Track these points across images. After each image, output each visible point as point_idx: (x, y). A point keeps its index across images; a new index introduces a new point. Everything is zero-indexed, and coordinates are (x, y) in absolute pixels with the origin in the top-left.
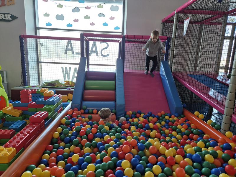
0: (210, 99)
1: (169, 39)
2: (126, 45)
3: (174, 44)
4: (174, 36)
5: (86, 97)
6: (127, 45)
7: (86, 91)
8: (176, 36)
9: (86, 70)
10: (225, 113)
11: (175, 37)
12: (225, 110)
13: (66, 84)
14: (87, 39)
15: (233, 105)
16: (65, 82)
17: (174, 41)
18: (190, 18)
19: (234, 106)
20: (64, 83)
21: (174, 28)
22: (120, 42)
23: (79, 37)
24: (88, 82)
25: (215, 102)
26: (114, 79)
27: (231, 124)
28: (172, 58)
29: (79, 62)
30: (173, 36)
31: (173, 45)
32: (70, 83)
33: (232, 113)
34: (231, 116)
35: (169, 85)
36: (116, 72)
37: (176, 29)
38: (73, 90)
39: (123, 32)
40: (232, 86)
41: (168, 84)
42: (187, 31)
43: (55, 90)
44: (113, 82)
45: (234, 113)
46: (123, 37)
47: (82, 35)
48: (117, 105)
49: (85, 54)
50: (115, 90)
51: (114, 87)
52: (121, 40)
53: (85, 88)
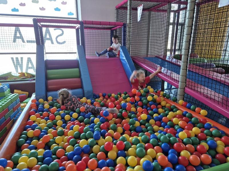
0: (166, 77)
1: (125, 25)
2: (85, 31)
4: (129, 22)
5: (50, 87)
7: (49, 81)
10: (179, 87)
12: (180, 84)
14: (40, 25)
15: (185, 79)
16: (19, 74)
17: (129, 27)
18: (143, 5)
21: (128, 14)
24: (49, 71)
26: (78, 67)
27: (184, 95)
28: (129, 43)
31: (129, 31)
32: (26, 75)
33: (185, 86)
34: (185, 89)
35: (129, 68)
37: (130, 15)
44: (77, 69)
45: (186, 86)
47: (35, 21)
48: (85, 92)
50: (80, 77)
51: (78, 74)
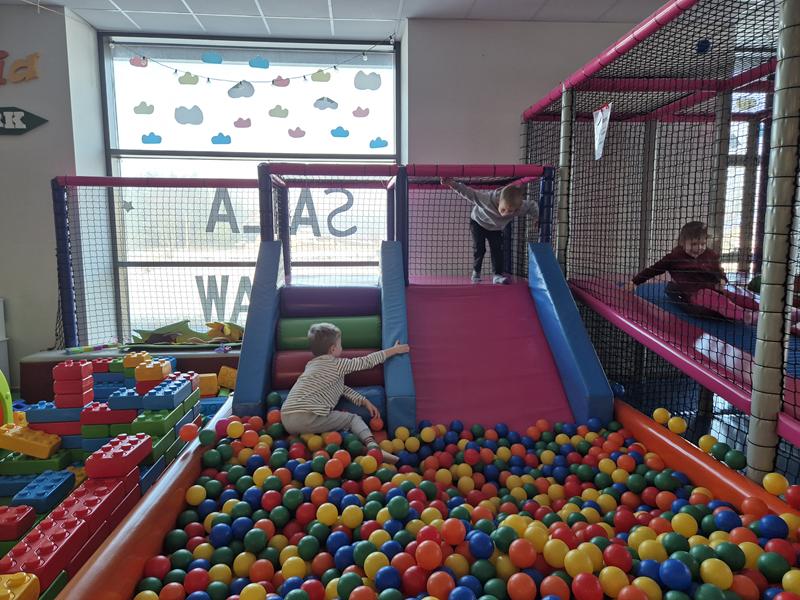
0: (701, 365)
1: (549, 174)
2: (410, 196)
3: (568, 189)
4: (564, 162)
5: (282, 375)
6: (415, 195)
7: (283, 356)
8: (570, 161)
9: (281, 283)
10: (754, 409)
11: (567, 164)
12: (754, 399)
13: (211, 334)
14: (282, 182)
15: (779, 382)
17: (566, 178)
18: (610, 105)
19: (782, 383)
20: (206, 330)
21: (562, 135)
22: (389, 186)
23: (254, 175)
24: (289, 324)
25: (717, 375)
27: (777, 447)
28: (564, 233)
29: (254, 257)
30: (561, 163)
31: (565, 192)
32: (228, 331)
33: (778, 410)
34: (776, 420)
35: (560, 323)
36: (382, 286)
37: (571, 139)
38: (239, 352)
39: (398, 156)
40: (768, 317)
41: (558, 318)
42: (606, 146)
43: (174, 356)
45: (783, 409)
46: (401, 172)
47: (264, 170)
48: (390, 400)
49: (275, 229)
51: (375, 336)
52: (393, 180)
53: (277, 345)
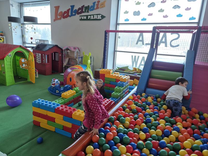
2: (201, 36)
5: (150, 84)
7: (151, 79)
14: (159, 31)
16: (133, 69)
22: (194, 33)
24: (154, 71)
26: (182, 71)
29: (148, 52)
32: (137, 70)
39: (199, 23)
44: (180, 73)
46: (199, 28)
53: (150, 76)
